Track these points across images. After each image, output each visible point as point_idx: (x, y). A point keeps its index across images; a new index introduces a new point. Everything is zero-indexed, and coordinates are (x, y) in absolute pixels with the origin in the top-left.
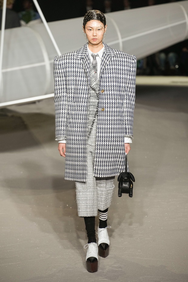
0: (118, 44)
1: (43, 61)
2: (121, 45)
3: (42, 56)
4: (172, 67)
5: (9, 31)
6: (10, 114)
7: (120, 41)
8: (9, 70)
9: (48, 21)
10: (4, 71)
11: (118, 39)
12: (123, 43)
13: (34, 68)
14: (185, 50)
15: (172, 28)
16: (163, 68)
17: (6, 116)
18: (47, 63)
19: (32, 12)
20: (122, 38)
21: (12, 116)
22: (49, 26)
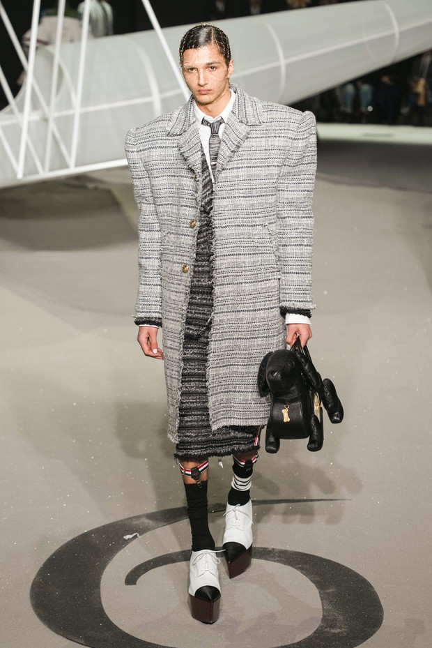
0: (278, 68)
1: (149, 94)
2: (283, 70)
3: (148, 86)
4: (363, 109)
6: (91, 185)
7: (282, 62)
8: (91, 109)
9: (163, 25)
10: (84, 110)
11: (278, 59)
12: (288, 66)
13: (133, 108)
14: (386, 79)
15: (371, 42)
16: (349, 110)
17: (85, 187)
18: (156, 99)
20: (286, 57)
21: (96, 189)
22: (165, 35)
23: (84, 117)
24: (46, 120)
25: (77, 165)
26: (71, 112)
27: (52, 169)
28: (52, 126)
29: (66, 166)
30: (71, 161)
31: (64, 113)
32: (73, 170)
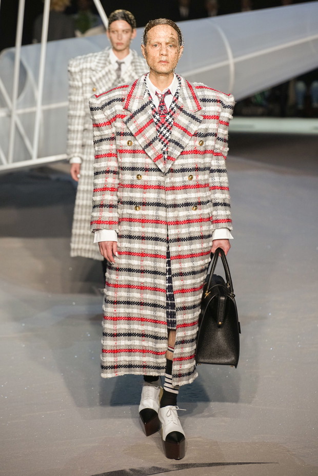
0: (228, 67)
2: (232, 68)
5: (53, 44)
6: (53, 177)
7: (231, 61)
8: (53, 106)
10: (46, 107)
11: (227, 59)
12: (236, 64)
17: (48, 179)
19: (91, 16)
20: (234, 57)
21: (58, 180)
23: (47, 114)
24: (9, 116)
25: (39, 157)
26: (33, 109)
27: (14, 161)
28: (15, 119)
29: (29, 157)
30: (34, 152)
31: (28, 110)
32: (35, 161)
